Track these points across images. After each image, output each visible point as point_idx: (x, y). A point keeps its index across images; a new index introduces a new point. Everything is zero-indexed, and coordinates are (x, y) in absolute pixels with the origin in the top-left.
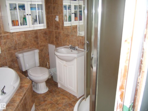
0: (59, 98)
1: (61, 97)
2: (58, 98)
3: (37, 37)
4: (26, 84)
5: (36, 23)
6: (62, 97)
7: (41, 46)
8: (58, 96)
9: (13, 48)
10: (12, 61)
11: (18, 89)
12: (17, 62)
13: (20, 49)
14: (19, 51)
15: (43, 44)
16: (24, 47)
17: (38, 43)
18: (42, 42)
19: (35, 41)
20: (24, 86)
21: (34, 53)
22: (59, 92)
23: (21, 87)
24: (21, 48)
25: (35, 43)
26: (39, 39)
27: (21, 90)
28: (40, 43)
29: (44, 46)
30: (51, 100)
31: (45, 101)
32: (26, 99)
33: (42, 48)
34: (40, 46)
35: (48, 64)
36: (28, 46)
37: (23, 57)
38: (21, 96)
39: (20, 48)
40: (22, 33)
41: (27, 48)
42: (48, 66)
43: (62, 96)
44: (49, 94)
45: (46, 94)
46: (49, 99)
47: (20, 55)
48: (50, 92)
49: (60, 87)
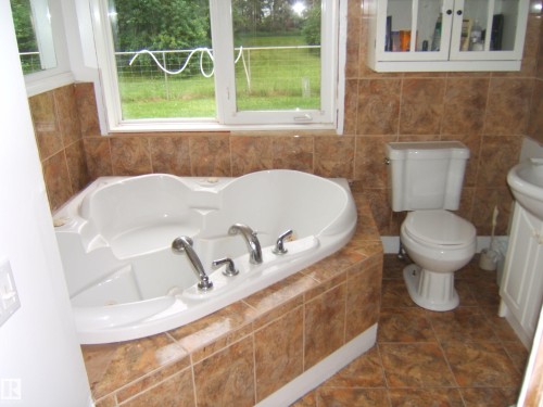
0: (476, 353)
1: (485, 353)
2: (472, 353)
3: (478, 102)
4: (361, 252)
5: (480, 46)
6: (490, 355)
7: (487, 139)
8: (476, 346)
9: (382, 125)
10: (371, 167)
11: (328, 255)
12: (386, 175)
13: (406, 133)
14: (401, 140)
15: (501, 134)
16: (420, 130)
17: (477, 126)
18: (495, 124)
19: (468, 115)
20: (350, 255)
21: (449, 159)
22: (490, 334)
23: (340, 254)
24: (410, 133)
25: (468, 124)
26: (487, 111)
27: (335, 263)
28: (487, 125)
29: (504, 140)
30: (442, 345)
31: (420, 336)
32: (337, 293)
33: (493, 145)
34: (486, 137)
35: (496, 212)
36: (437, 128)
37: (404, 161)
38: (322, 279)
39: (405, 129)
40: (425, 80)
41: (432, 136)
42: (494, 222)
43: (491, 351)
44: (447, 322)
45: (438, 319)
46: (437, 338)
47: (395, 155)
48: (457, 316)
49: (504, 318)
